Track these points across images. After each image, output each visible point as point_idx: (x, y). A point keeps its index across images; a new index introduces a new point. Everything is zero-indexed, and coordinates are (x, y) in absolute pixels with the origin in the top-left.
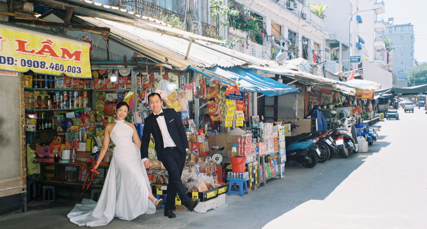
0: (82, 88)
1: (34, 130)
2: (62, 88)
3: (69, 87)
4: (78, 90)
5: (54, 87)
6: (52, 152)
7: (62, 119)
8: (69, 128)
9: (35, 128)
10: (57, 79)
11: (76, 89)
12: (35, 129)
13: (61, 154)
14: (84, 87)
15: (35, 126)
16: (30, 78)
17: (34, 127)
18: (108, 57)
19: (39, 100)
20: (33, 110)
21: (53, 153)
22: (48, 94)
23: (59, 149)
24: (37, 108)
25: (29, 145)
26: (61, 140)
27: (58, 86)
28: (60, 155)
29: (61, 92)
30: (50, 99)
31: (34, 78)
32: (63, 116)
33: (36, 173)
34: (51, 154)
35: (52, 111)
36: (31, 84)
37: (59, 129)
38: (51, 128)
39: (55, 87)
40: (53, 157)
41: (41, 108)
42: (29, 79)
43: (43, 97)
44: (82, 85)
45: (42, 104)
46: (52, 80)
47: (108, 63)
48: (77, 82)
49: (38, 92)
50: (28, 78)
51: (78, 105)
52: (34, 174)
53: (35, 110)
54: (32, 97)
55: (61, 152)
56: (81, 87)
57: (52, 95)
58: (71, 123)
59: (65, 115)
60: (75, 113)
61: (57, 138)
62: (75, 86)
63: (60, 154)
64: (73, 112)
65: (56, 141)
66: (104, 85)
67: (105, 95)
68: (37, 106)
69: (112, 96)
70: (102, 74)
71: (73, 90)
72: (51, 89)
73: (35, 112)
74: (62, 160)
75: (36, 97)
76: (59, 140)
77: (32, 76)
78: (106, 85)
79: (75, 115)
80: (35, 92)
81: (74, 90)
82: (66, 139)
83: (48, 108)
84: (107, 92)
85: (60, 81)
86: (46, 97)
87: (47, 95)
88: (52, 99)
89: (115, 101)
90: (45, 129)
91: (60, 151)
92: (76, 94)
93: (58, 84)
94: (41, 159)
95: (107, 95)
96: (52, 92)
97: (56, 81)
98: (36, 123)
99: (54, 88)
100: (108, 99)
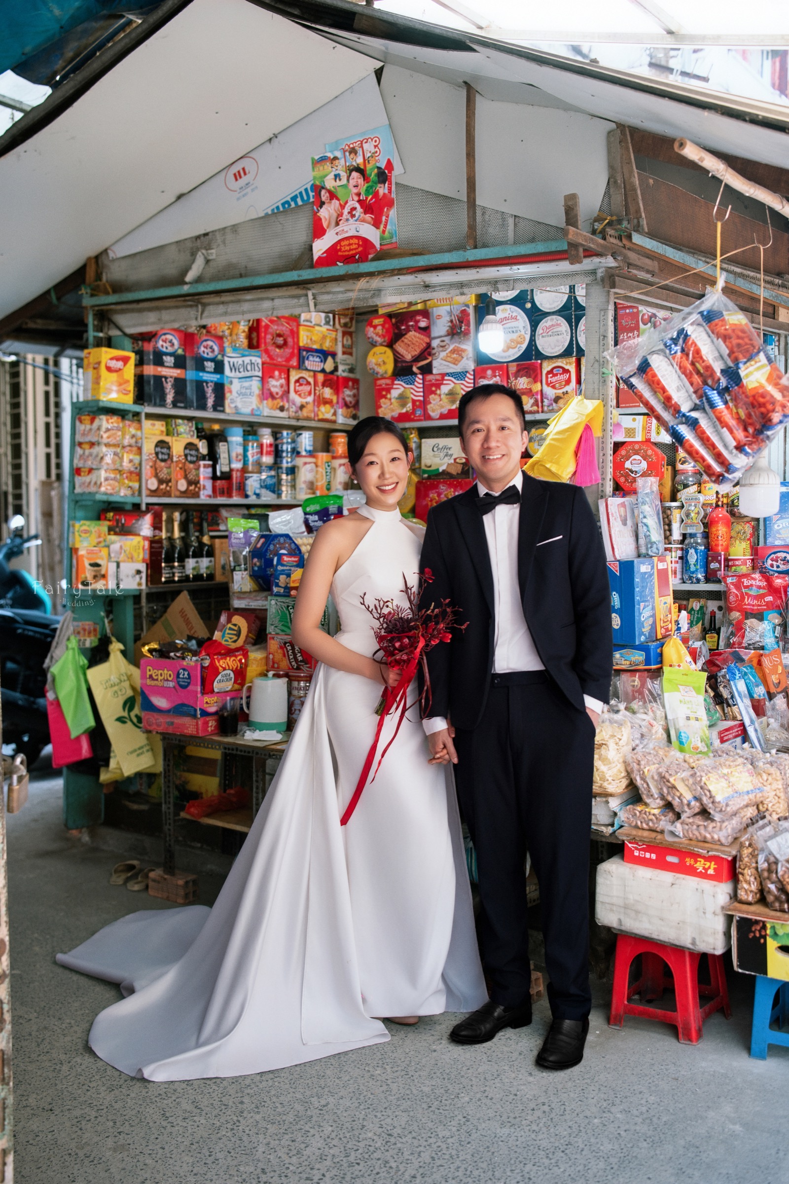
0: (329, 416)
1: (140, 584)
2: (252, 414)
3: (282, 409)
4: (313, 424)
5: (223, 405)
6: (207, 688)
7: (253, 540)
8: (282, 578)
9: (144, 575)
10: (232, 374)
11: (308, 419)
12: (144, 581)
13: (248, 697)
14: (335, 414)
15: (143, 567)
16: (125, 360)
17: (139, 572)
18: (472, 227)
19: (163, 460)
20: (136, 500)
21: (212, 691)
22: (200, 437)
23: (240, 674)
24: (153, 493)
25: (121, 647)
26: (249, 631)
27: (239, 405)
28: (244, 702)
29: (251, 429)
30: (203, 458)
31: (140, 363)
32: (255, 523)
33: (148, 771)
34: (206, 699)
35: (215, 508)
36: (131, 387)
37: (241, 581)
38: (211, 577)
39: (227, 410)
40: (213, 709)
41: (167, 494)
42: (120, 364)
43: (178, 448)
44: (328, 406)
45: (173, 477)
46: (215, 377)
47: (472, 255)
48: (310, 393)
49: (160, 426)
50: (117, 359)
51: (312, 486)
52: (139, 775)
53: (146, 500)
54: (133, 441)
55: (250, 689)
56: (326, 412)
57: (213, 439)
58: (290, 554)
59: (264, 519)
60: (306, 514)
61: (229, 621)
62: (302, 407)
63: (244, 694)
64: (299, 511)
65: (227, 637)
66: (414, 402)
67: (419, 447)
68: (153, 484)
69: (445, 448)
70: (408, 357)
71: (293, 423)
72: (209, 414)
73: (144, 507)
74: (253, 726)
75: (149, 447)
76: (239, 634)
77: (132, 355)
78: (424, 404)
79: (306, 522)
80: (147, 424)
81: (300, 423)
82: (270, 629)
83: (196, 495)
84: (424, 433)
85: (246, 384)
86: (190, 446)
87: (195, 440)
88: (213, 456)
89: (460, 468)
90: (186, 579)
91: (242, 684)
92: (306, 440)
93: (240, 394)
94: (162, 719)
95: (428, 444)
96: (216, 427)
97: (231, 383)
98: (147, 557)
99: (223, 411)
100: (429, 463)
